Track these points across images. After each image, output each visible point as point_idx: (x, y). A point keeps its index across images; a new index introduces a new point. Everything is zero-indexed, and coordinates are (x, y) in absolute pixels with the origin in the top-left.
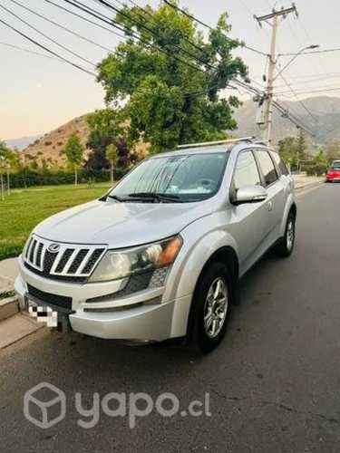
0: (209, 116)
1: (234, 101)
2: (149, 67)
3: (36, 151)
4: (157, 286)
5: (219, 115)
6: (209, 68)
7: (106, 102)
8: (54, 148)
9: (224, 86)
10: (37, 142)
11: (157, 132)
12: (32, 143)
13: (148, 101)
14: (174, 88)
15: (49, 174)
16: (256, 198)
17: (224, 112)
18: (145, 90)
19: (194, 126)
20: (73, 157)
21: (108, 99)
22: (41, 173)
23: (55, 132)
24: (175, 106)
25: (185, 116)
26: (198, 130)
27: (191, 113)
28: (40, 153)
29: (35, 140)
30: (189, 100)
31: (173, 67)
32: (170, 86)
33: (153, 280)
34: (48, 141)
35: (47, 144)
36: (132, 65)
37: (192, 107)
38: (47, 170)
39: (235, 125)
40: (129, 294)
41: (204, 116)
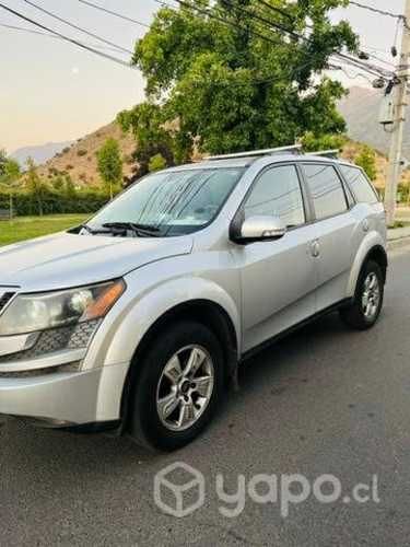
0: (295, 111)
1: (336, 89)
2: (206, 41)
3: (65, 165)
4: (77, 347)
5: (312, 110)
6: (295, 38)
7: (148, 95)
8: (89, 159)
9: (322, 65)
10: (66, 151)
11: (213, 137)
12: (60, 152)
13: (198, 92)
14: (240, 70)
15: (75, 198)
16: (267, 234)
17: (319, 106)
18: (194, 76)
19: (270, 128)
20: (107, 172)
21: (150, 90)
22: (65, 195)
23: (92, 135)
24: (240, 99)
25: (254, 112)
26: (275, 134)
27: (266, 108)
28: (70, 167)
29: (64, 147)
30: (263, 89)
31: (242, 41)
32: (233, 68)
33: (74, 338)
34: (82, 148)
35: (81, 153)
36: (180, 39)
37: (269, 99)
38: (74, 191)
39: (343, 126)
40: (38, 354)
41: (289, 113)
